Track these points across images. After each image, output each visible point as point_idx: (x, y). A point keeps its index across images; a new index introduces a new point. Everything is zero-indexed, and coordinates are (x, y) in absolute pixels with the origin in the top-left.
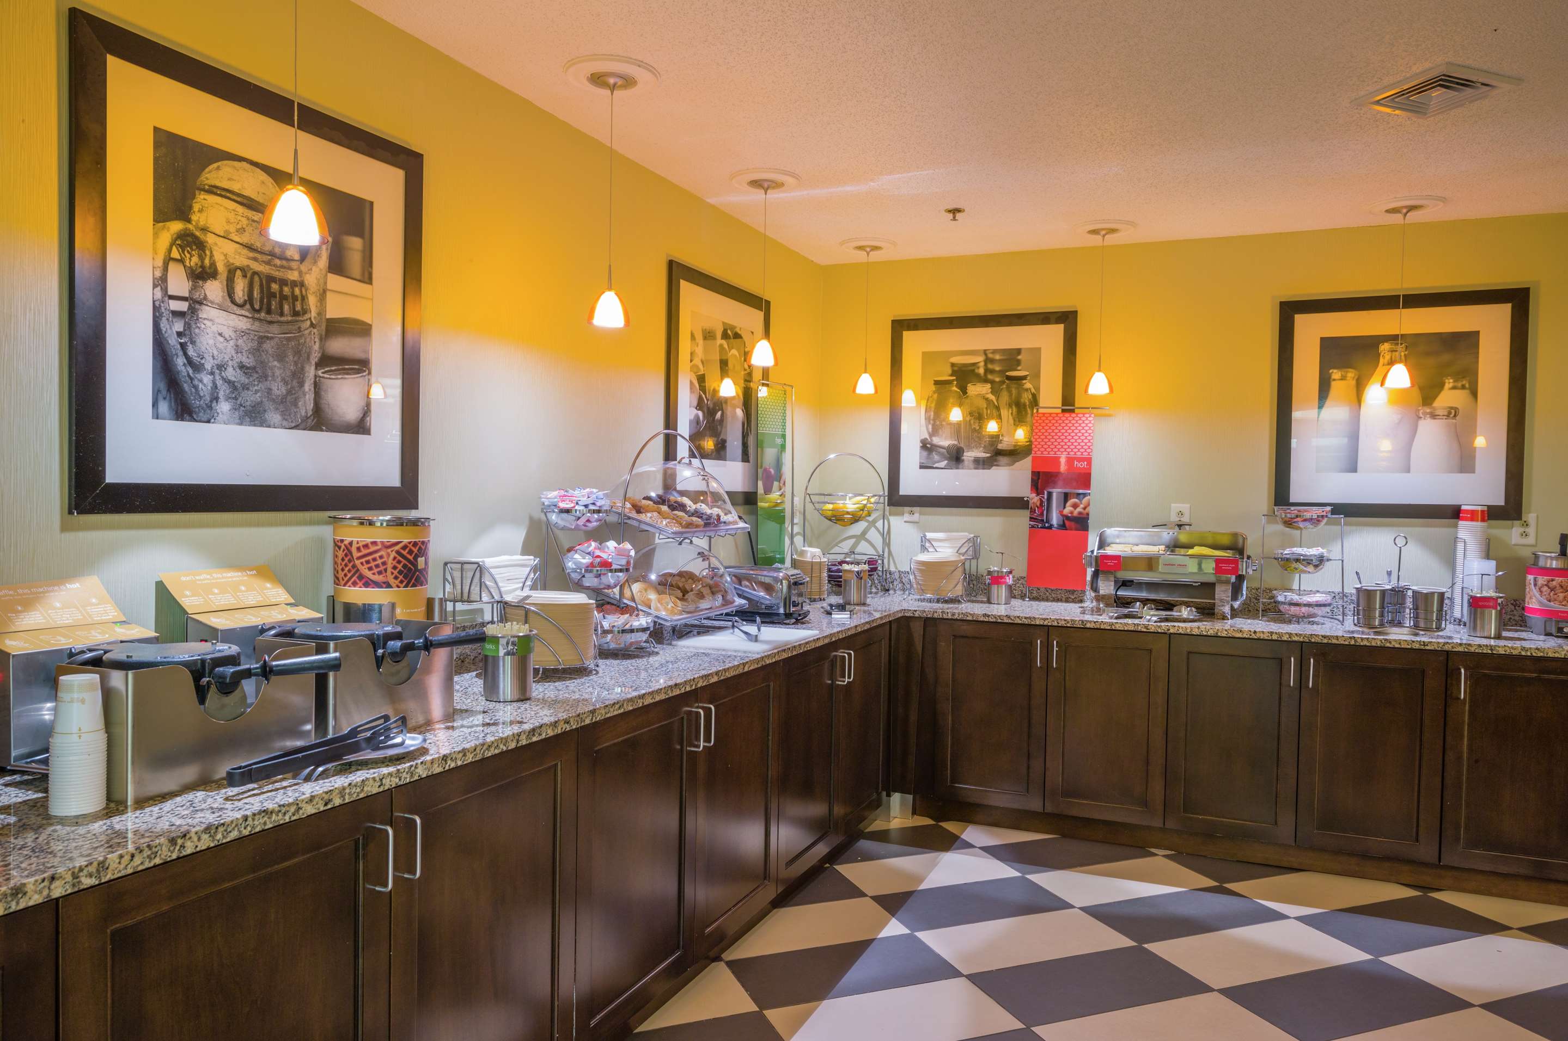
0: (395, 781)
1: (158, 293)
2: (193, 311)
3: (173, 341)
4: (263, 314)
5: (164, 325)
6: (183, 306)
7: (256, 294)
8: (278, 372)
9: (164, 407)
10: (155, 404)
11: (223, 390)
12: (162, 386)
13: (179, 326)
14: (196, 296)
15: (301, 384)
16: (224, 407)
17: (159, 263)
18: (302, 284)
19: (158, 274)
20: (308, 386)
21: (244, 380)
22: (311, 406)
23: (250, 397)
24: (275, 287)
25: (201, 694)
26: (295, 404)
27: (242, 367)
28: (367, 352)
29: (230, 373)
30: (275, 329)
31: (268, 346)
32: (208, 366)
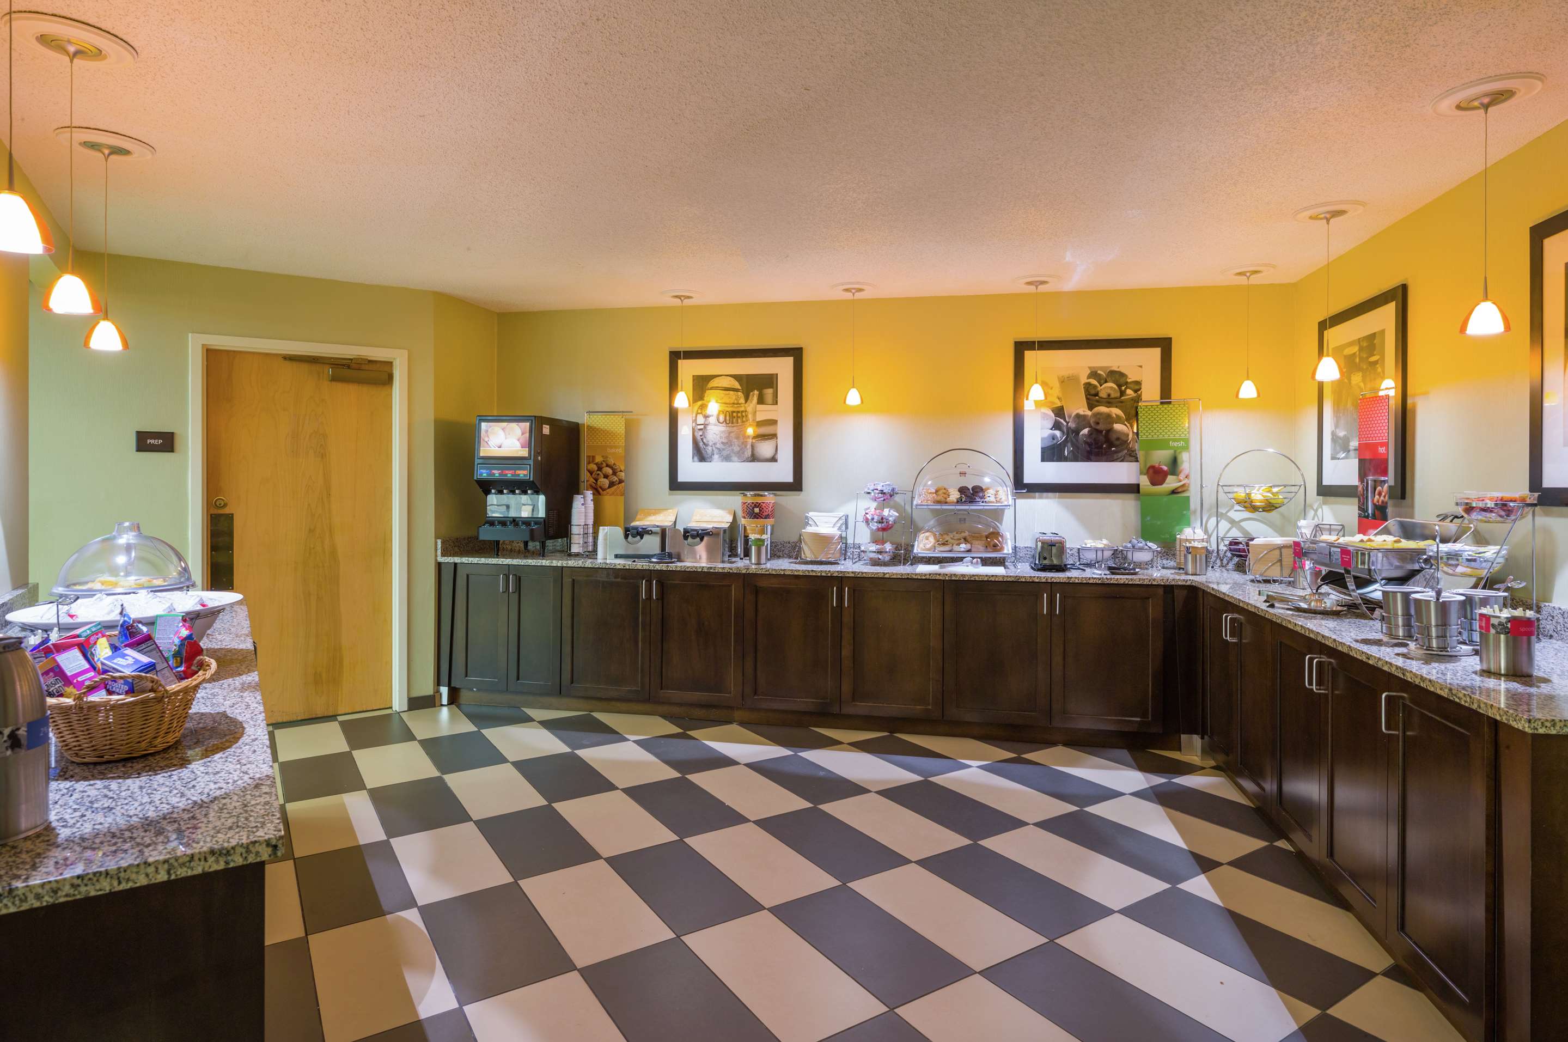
0: (647, 568)
1: (694, 424)
2: (705, 427)
3: (699, 438)
4: (730, 425)
5: (696, 434)
6: (702, 427)
7: (728, 418)
8: (736, 443)
9: (696, 459)
10: (693, 458)
11: (716, 451)
12: (695, 452)
13: (701, 433)
14: (706, 423)
15: (746, 447)
16: (716, 457)
17: (694, 415)
18: (746, 411)
19: (694, 419)
20: (749, 447)
21: (723, 447)
22: (750, 453)
23: (725, 453)
24: (735, 414)
25: (626, 537)
26: (743, 453)
27: (722, 443)
28: (776, 431)
29: (718, 446)
30: (735, 428)
31: (732, 435)
32: (710, 444)
